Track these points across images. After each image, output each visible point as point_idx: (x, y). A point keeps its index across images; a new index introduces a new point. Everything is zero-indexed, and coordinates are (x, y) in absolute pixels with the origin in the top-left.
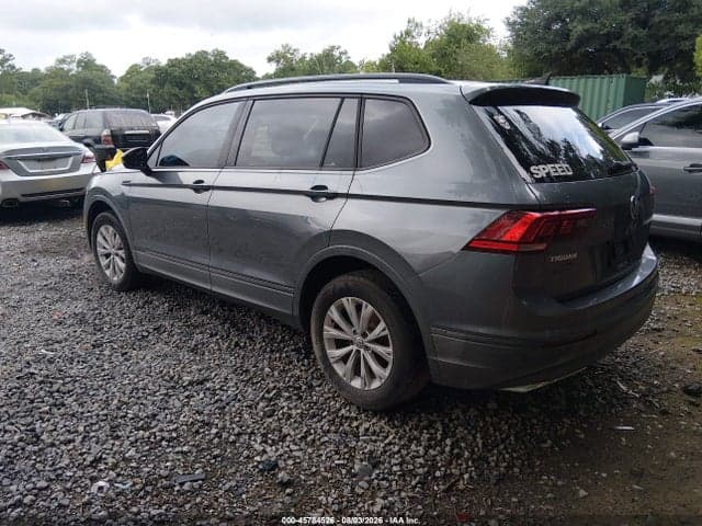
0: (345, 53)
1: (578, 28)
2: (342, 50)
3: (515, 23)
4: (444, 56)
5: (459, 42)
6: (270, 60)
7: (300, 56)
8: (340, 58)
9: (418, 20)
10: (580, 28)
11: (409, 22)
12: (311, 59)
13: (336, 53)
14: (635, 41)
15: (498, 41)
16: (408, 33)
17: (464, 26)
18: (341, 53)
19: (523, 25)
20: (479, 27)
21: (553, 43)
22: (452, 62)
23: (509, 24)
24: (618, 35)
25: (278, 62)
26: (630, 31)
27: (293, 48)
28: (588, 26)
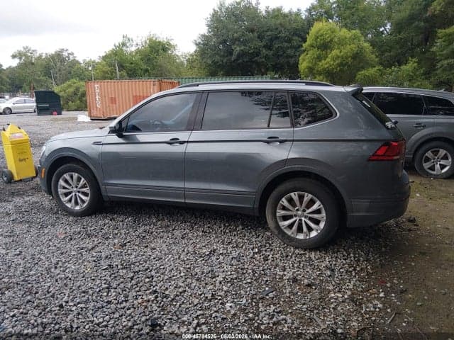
0: (72, 54)
1: (237, 49)
2: (69, 52)
3: (200, 43)
4: (149, 60)
5: (158, 51)
6: (14, 57)
7: (38, 55)
8: (68, 57)
9: (130, 37)
10: (238, 49)
11: (124, 37)
12: (46, 57)
13: (65, 54)
14: (267, 57)
15: (180, 53)
16: (124, 44)
17: (160, 42)
18: (69, 54)
19: (204, 44)
20: (169, 44)
21: (223, 56)
22: (155, 63)
23: (196, 44)
24: (258, 54)
25: (20, 58)
26: (264, 51)
27: (32, 49)
28: (242, 48)
